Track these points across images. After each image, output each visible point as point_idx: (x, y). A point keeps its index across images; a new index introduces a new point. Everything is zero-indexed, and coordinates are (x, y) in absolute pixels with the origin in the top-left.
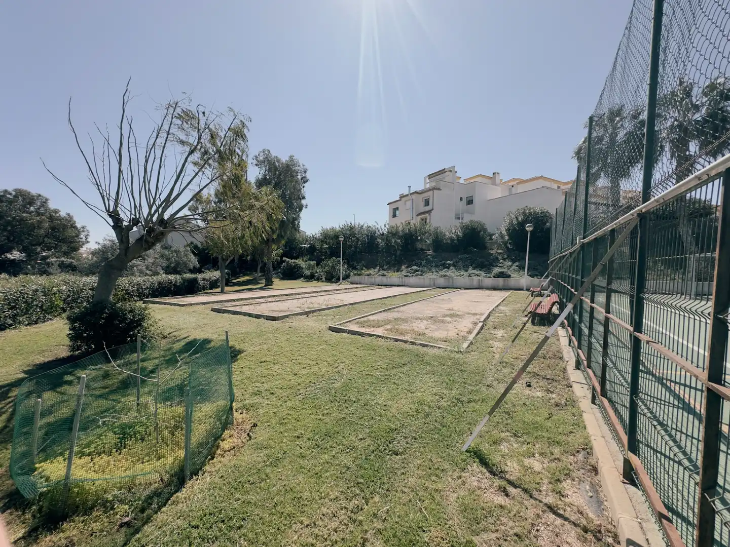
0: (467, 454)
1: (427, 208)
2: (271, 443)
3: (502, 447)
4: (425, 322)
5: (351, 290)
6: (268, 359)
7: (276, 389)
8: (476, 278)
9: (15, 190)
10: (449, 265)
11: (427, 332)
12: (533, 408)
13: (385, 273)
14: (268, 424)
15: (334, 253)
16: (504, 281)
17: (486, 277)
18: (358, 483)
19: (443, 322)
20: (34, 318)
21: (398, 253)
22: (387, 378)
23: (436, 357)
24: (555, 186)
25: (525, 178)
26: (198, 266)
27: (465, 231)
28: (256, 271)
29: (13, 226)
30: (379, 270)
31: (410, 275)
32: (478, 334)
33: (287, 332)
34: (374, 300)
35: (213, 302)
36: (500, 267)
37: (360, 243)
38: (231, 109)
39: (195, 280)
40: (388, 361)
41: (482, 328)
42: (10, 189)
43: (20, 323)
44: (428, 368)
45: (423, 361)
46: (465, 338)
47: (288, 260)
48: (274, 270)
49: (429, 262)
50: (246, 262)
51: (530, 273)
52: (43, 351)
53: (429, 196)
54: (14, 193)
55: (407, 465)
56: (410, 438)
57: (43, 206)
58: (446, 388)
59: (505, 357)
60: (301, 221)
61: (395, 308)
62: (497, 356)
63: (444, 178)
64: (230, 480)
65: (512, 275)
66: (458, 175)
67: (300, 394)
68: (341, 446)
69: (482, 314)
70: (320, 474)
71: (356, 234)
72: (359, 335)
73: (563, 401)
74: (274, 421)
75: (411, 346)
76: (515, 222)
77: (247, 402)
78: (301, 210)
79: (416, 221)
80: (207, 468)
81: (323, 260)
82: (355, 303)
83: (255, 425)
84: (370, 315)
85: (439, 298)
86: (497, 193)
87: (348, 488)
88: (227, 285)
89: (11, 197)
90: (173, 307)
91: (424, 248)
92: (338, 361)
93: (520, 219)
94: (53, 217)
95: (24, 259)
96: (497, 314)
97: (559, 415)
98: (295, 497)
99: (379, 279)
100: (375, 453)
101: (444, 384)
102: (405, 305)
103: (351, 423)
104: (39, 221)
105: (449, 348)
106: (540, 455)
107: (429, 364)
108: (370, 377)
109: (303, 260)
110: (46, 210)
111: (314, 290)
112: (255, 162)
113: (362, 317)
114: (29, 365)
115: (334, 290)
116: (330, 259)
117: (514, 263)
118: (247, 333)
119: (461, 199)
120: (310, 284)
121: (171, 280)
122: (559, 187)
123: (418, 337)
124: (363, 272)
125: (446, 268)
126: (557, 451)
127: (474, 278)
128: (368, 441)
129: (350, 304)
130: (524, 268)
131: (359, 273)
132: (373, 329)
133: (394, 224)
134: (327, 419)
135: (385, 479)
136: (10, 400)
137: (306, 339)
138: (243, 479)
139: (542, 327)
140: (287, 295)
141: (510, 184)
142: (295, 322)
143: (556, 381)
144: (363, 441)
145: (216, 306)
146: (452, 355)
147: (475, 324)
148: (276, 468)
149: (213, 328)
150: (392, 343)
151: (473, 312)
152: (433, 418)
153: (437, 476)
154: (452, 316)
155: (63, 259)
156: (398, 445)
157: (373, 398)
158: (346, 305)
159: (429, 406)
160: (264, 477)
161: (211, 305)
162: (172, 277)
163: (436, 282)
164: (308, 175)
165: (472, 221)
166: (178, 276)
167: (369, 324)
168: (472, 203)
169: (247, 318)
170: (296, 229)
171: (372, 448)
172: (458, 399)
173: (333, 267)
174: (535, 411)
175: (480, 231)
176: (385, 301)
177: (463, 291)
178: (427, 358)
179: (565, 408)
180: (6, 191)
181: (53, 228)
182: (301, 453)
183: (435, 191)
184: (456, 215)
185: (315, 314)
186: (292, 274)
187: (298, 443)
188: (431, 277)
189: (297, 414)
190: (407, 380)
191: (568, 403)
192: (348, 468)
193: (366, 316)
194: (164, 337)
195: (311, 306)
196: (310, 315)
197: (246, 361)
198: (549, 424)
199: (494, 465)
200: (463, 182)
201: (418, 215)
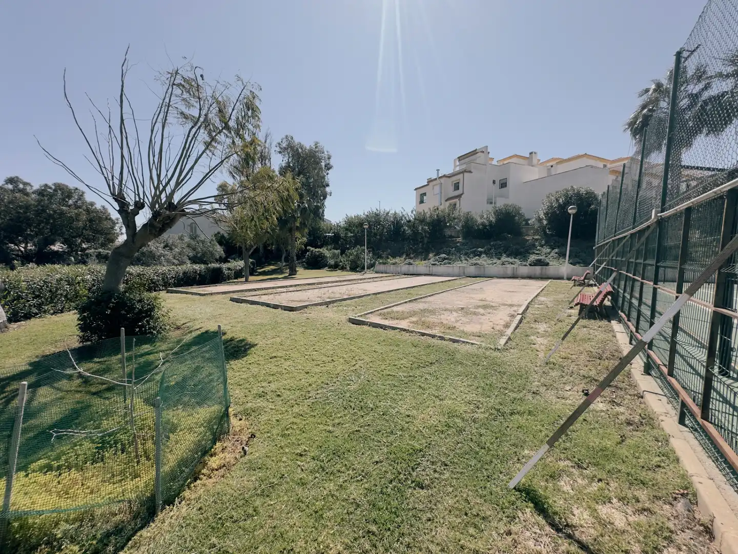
0: (516, 493)
1: (457, 193)
2: (269, 462)
3: (562, 483)
4: (455, 314)
5: (375, 280)
6: (279, 354)
7: (283, 391)
8: (510, 267)
9: (55, 184)
10: (481, 253)
11: (457, 325)
12: (597, 425)
13: (411, 261)
14: (269, 435)
15: (358, 241)
16: (542, 269)
17: (521, 265)
18: (369, 532)
19: (475, 314)
20: (59, 307)
21: (426, 240)
22: (411, 379)
23: (469, 355)
24: (601, 165)
25: (565, 158)
26: (224, 255)
27: (498, 215)
28: (280, 261)
29: (54, 219)
30: (405, 259)
31: (438, 264)
32: (516, 328)
33: (303, 324)
34: (398, 290)
35: (234, 292)
36: (537, 254)
37: (385, 230)
38: (239, 78)
39: (220, 270)
40: (412, 358)
41: (520, 322)
42: (50, 184)
43: (45, 312)
44: (460, 368)
45: (453, 359)
46: (502, 334)
47: (312, 249)
48: (298, 260)
49: (459, 250)
50: (271, 251)
51: (571, 261)
52: (56, 341)
53: (459, 179)
54: (53, 187)
55: (435, 505)
56: (439, 464)
57: (80, 199)
58: (482, 395)
59: (552, 356)
60: (325, 210)
61: (421, 298)
62: (541, 355)
63: (475, 160)
64: (209, 514)
65: (551, 263)
66: (490, 156)
67: (310, 397)
68: (351, 472)
69: (520, 306)
70: (320, 512)
71: (381, 221)
72: (381, 328)
73: (637, 419)
74: (275, 432)
75: (440, 342)
76: (555, 205)
77: (249, 405)
78: (325, 198)
79: (445, 206)
80: (187, 493)
81: (348, 249)
82: (379, 293)
83: (253, 436)
84: (395, 305)
85: (470, 287)
86: (533, 174)
87: (355, 539)
88: (252, 274)
89: (51, 191)
90: (194, 296)
91: (453, 234)
92: (356, 358)
93: (561, 201)
94: (90, 209)
95: (66, 251)
96: (536, 306)
97: (635, 438)
98: (284, 549)
99: (405, 268)
100: (394, 483)
101: (480, 390)
102: (432, 295)
103: (366, 438)
104: (77, 214)
105: (484, 345)
106: (620, 500)
107: (461, 363)
108: (392, 378)
109: (327, 249)
110: (83, 203)
111: (338, 279)
112: (278, 149)
113: (386, 308)
114: (37, 357)
115: (358, 279)
116: (354, 247)
117: (553, 249)
118: (261, 325)
119: (494, 182)
120: (334, 273)
121: (196, 270)
122: (605, 166)
123: (448, 331)
124: (389, 260)
125: (478, 255)
126: (643, 494)
127: (508, 266)
128: (385, 466)
129: (374, 294)
130: (566, 255)
131: (384, 261)
132: (396, 321)
133: (421, 211)
134: (338, 432)
135: (405, 529)
136: (4, 395)
137: (323, 332)
138: (224, 515)
139: (593, 321)
140: (309, 284)
141: (548, 165)
142: (313, 313)
143: (621, 389)
144: (379, 464)
145: (235, 296)
146: (488, 353)
147: (513, 316)
148: (268, 499)
149: (227, 318)
150: (417, 338)
151: (509, 302)
152: (468, 435)
153: (476, 526)
154: (485, 307)
155: (101, 250)
156: (424, 473)
157: (394, 405)
158: (369, 295)
159: (463, 419)
160: (251, 511)
161: (232, 294)
162: (197, 267)
163: (466, 272)
164: (332, 162)
165: (506, 205)
166: (203, 266)
167: (392, 315)
168: (505, 186)
169: (264, 308)
170: (320, 218)
171: (390, 476)
172: (498, 410)
173: (358, 257)
174: (601, 431)
175: (515, 216)
176: (412, 291)
177: (495, 280)
178: (458, 356)
179: (642, 428)
180: (46, 185)
181: (91, 221)
182: (301, 479)
183: (466, 174)
184: (488, 199)
185: (335, 304)
186: (316, 263)
187: (299, 463)
188: (460, 265)
189: (304, 423)
190: (435, 382)
191: (644, 421)
192: (358, 506)
193: (390, 307)
194: (178, 328)
195: (332, 295)
196: (330, 306)
197: (255, 356)
198: (623, 451)
199: (556, 513)
200: (496, 164)
201: (446, 201)
